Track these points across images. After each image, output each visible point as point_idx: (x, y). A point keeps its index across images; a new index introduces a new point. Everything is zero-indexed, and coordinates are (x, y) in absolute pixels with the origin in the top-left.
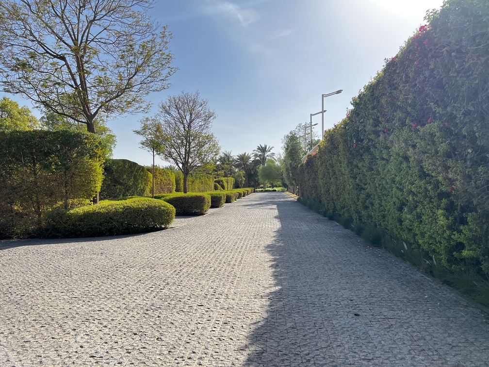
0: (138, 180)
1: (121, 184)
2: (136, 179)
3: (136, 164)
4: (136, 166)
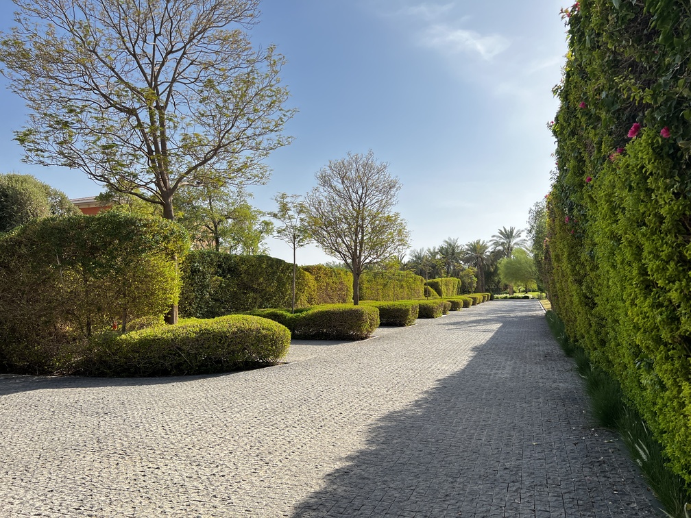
0: (284, 285)
1: (255, 291)
2: (281, 283)
3: (281, 261)
4: (281, 265)
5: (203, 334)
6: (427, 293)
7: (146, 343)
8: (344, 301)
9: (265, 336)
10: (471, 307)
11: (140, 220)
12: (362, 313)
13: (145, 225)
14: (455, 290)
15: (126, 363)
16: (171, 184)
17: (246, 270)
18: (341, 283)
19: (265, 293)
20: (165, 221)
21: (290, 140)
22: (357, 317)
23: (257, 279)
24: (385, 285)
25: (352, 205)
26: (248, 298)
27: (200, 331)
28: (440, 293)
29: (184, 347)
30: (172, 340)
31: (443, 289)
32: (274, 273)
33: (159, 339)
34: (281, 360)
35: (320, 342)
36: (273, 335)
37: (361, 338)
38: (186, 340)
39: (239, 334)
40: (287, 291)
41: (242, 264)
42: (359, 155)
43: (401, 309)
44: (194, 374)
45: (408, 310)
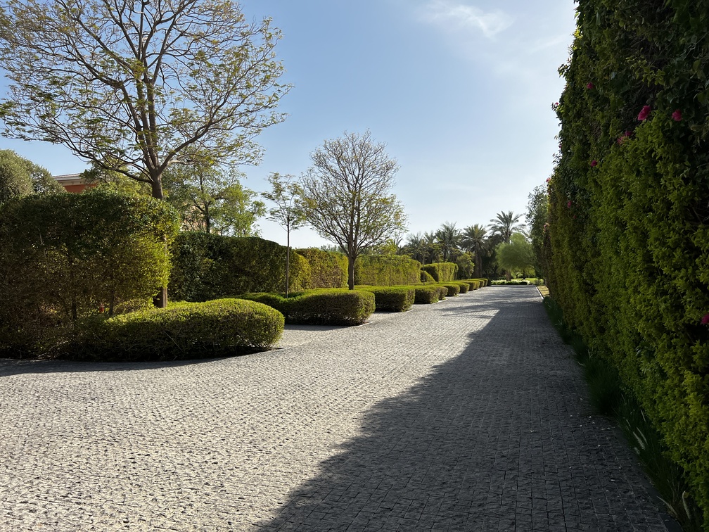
0: (277, 268)
1: (248, 274)
2: (274, 266)
3: (274, 243)
4: (274, 247)
5: (193, 318)
6: (423, 278)
7: (134, 327)
8: (339, 286)
9: (258, 321)
10: (468, 293)
11: (128, 199)
12: (358, 298)
13: (133, 205)
14: (452, 275)
15: (113, 347)
16: (160, 162)
17: (238, 253)
18: (336, 267)
19: (258, 277)
20: (154, 200)
21: (284, 117)
22: (352, 302)
23: (250, 262)
24: (381, 270)
25: (348, 187)
26: (240, 281)
27: (191, 315)
28: (436, 278)
29: (174, 331)
30: (162, 323)
31: (440, 274)
32: (267, 256)
33: (148, 323)
34: (273, 345)
35: (313, 327)
36: (267, 319)
37: (356, 323)
38: (176, 324)
39: (231, 318)
40: (280, 274)
41: (234, 246)
42: (356, 135)
43: (397, 294)
44: (184, 359)
45: (404, 295)
